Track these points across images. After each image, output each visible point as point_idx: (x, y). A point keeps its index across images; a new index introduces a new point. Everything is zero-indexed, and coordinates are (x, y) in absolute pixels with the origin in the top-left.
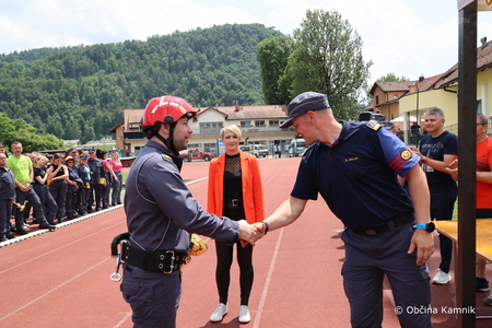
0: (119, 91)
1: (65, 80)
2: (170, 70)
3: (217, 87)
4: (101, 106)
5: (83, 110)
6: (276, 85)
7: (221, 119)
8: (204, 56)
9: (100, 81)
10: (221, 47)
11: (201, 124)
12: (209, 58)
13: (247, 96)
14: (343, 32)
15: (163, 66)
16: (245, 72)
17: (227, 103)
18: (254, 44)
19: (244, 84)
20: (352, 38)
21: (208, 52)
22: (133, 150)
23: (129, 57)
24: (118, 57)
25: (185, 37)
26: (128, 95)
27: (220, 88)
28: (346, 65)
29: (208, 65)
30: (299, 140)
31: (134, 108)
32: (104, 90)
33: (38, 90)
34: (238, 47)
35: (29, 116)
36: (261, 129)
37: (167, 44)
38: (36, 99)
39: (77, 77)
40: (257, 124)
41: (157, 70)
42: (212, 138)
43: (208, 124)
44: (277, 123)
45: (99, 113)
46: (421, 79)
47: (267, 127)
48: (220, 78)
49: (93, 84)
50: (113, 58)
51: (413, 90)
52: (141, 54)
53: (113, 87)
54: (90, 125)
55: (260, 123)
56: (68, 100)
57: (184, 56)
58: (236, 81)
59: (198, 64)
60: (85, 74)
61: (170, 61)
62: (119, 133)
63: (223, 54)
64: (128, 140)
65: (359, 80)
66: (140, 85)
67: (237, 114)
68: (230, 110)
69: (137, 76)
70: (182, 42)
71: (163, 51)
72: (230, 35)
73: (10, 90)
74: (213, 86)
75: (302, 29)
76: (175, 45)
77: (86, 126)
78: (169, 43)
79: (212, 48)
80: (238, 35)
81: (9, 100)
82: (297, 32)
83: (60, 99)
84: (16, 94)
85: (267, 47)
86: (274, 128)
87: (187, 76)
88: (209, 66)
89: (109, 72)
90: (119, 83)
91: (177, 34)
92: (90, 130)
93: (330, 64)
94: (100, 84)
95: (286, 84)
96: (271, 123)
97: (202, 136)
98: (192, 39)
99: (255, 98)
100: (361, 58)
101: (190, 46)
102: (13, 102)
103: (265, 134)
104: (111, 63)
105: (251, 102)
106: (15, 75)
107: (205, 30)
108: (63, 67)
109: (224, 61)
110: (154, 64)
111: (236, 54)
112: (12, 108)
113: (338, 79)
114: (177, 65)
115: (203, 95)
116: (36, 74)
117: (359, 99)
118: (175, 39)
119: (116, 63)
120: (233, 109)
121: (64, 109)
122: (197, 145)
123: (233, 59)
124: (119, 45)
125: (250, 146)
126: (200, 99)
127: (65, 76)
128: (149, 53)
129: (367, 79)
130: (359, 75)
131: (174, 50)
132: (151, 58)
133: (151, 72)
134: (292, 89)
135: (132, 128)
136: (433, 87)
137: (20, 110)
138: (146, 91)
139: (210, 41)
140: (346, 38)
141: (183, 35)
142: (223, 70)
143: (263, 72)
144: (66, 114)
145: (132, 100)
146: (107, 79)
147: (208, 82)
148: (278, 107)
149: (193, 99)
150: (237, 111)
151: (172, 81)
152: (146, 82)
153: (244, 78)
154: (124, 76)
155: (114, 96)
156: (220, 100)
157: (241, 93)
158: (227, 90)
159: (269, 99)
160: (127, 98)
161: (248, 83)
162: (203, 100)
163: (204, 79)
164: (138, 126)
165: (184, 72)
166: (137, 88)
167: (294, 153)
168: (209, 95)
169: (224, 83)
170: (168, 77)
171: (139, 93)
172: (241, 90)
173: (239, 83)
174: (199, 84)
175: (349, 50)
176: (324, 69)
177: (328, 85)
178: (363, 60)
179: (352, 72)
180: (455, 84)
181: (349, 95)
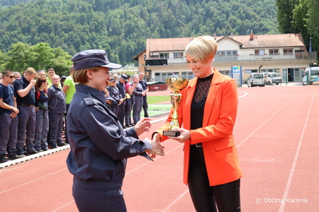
0: (142, 23)
1: (95, 14)
3: (232, 17)
4: (126, 36)
5: (110, 39)
6: (292, 15)
7: (236, 47)
9: (125, 13)
13: (261, 25)
16: (260, 2)
17: (242, 32)
19: (258, 13)
22: (153, 76)
26: (149, 26)
27: (234, 17)
30: (314, 68)
31: (154, 38)
32: (128, 21)
33: (72, 22)
35: (65, 45)
36: (275, 57)
38: (71, 30)
39: (105, 11)
40: (271, 52)
42: (227, 65)
43: (223, 53)
44: (291, 51)
45: (124, 43)
47: (282, 55)
48: (236, 8)
49: (118, 16)
53: (136, 19)
54: (115, 54)
55: (274, 51)
56: (97, 31)
58: (251, 11)
60: (112, 8)
62: (142, 61)
64: (149, 67)
66: (160, 16)
67: (252, 42)
68: (244, 39)
69: (158, 8)
73: (50, 23)
74: (228, 16)
77: (112, 55)
81: (49, 32)
83: (91, 31)
84: (56, 27)
86: (288, 57)
87: (203, 7)
89: (133, 5)
90: (142, 15)
92: (116, 58)
94: (125, 16)
95: (302, 13)
96: (285, 51)
97: (217, 63)
99: (269, 27)
102: (53, 34)
103: (279, 62)
105: (265, 31)
106: (54, 10)
108: (94, 2)
112: (52, 39)
115: (218, 25)
116: (72, 8)
120: (247, 38)
121: (93, 39)
125: (263, 73)
126: (215, 29)
127: (95, 10)
133: (170, 4)
134: (307, 17)
135: (153, 56)
137: (58, 40)
138: (165, 22)
144: (96, 44)
145: (153, 31)
146: (131, 11)
147: (223, 12)
148: (293, 35)
149: (208, 28)
150: (251, 39)
151: (189, 12)
152: (166, 13)
153: (259, 8)
154: (145, 8)
155: (137, 27)
156: (235, 29)
157: (255, 22)
158: (242, 19)
159: (284, 28)
160: (148, 28)
161: (263, 13)
162: (218, 29)
163: (219, 9)
164: (158, 54)
165: (200, 3)
166: (158, 19)
167: (308, 81)
168: (224, 25)
169: (239, 13)
170: (186, 9)
171: (159, 24)
172: (256, 19)
173: (254, 13)
174: (215, 15)
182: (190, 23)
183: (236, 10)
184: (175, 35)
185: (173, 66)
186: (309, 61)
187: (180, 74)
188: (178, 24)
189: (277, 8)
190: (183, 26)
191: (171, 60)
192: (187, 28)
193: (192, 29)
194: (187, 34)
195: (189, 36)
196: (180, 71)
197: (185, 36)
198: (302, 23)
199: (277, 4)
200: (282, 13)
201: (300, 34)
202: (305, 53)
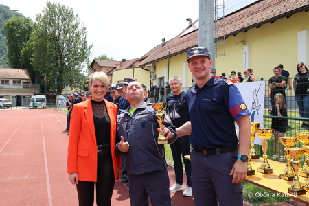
6: (20, 54)
14: (74, 22)
20: (80, 28)
28: (75, 45)
30: (38, 97)
36: (6, 86)
40: (3, 82)
44: (19, 82)
46: (124, 60)
47: (11, 85)
51: (118, 67)
55: (5, 82)
65: (83, 56)
75: (43, 15)
82: (38, 17)
85: (13, 24)
86: (16, 87)
93: (63, 43)
95: (28, 54)
96: (14, 82)
100: (85, 42)
103: (9, 90)
113: (69, 54)
117: (83, 70)
129: (89, 57)
130: (84, 54)
134: (32, 57)
136: (131, 66)
140: (75, 27)
143: (9, 42)
148: (20, 70)
159: (13, 64)
167: (33, 106)
175: (77, 35)
176: (58, 46)
177: (61, 58)
178: (87, 43)
179: (79, 51)
180: (149, 65)
181: (76, 66)
186: (34, 91)
189: (7, 47)
198: (28, 61)
199: (8, 45)
200: (12, 52)
201: (26, 70)
202: (31, 85)
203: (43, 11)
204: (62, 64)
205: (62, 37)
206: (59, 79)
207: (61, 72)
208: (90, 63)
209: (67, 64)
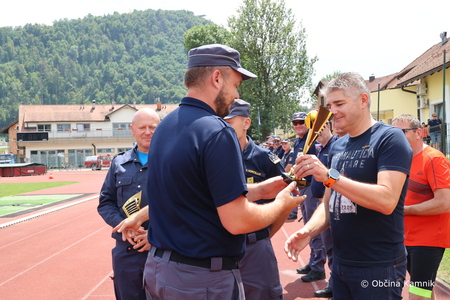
0: (17, 84)
2: (80, 61)
3: (137, 82)
8: (122, 46)
10: (142, 36)
11: (115, 125)
12: (128, 48)
13: (172, 94)
14: (285, 23)
15: (72, 56)
16: (170, 66)
17: (149, 100)
18: (181, 34)
19: (169, 79)
20: (295, 31)
21: (127, 41)
22: (28, 155)
23: (31, 44)
24: (17, 43)
25: (99, 23)
26: (28, 89)
27: (140, 83)
28: (289, 59)
29: (126, 56)
31: (34, 104)
34: (162, 37)
37: (77, 30)
41: (64, 60)
43: (123, 125)
46: (372, 79)
48: (141, 71)
50: (10, 44)
52: (45, 41)
53: (9, 79)
57: (98, 45)
58: (159, 75)
59: (114, 54)
61: (80, 50)
62: (13, 134)
63: (145, 43)
64: (22, 143)
65: (302, 76)
66: (43, 77)
69: (40, 66)
70: (96, 27)
71: (72, 37)
72: (153, 22)
74: (131, 81)
75: (237, 16)
76: (87, 31)
78: (79, 29)
79: (132, 36)
80: (163, 22)
82: (232, 20)
85: (196, 37)
87: (101, 68)
88: (128, 57)
89: (4, 61)
90: (18, 74)
91: (90, 18)
93: (269, 59)
97: (115, 139)
98: (107, 26)
100: (305, 53)
101: (105, 33)
104: (8, 49)
107: (123, 16)
109: (145, 52)
110: (61, 53)
111: (160, 45)
113: (278, 76)
114: (89, 55)
115: (120, 91)
117: (302, 100)
118: (87, 24)
119: (14, 50)
120: (155, 107)
122: (109, 150)
123: (156, 50)
124: (18, 29)
126: (116, 96)
128: (55, 40)
129: (312, 77)
130: (303, 73)
131: (86, 37)
132: (58, 45)
133: (56, 62)
135: (28, 128)
136: (385, 87)
138: (50, 85)
139: (129, 28)
140: (288, 30)
141: (97, 21)
142: (144, 62)
145: (33, 95)
147: (126, 76)
149: (107, 95)
150: (159, 110)
151: (83, 74)
152: (51, 73)
153: (169, 72)
154: (23, 66)
155: (11, 89)
156: (140, 98)
157: (164, 89)
158: (149, 86)
160: (26, 92)
161: (174, 79)
162: (119, 97)
163: (121, 72)
164: (35, 125)
165: (97, 63)
166: (40, 81)
168: (127, 92)
169: (145, 77)
170: (78, 69)
171: (42, 86)
172: (165, 86)
173: (163, 78)
174: (116, 78)
175: (291, 43)
176: (262, 63)
177: (267, 82)
178: (307, 54)
179: (294, 68)
180: (415, 82)
181: (291, 94)
182: (84, 88)
183: (142, 73)
184: (63, 101)
185: (56, 141)
187: (66, 152)
188: (67, 88)
190: (73, 90)
191: (54, 133)
192: (79, 94)
193: (86, 95)
194: (79, 100)
195: (82, 103)
196: (66, 148)
197: (77, 103)
203: (238, 11)
204: (269, 92)
205: (267, 48)
206: (265, 118)
207: (267, 106)
208: (314, 87)
209: (276, 90)
